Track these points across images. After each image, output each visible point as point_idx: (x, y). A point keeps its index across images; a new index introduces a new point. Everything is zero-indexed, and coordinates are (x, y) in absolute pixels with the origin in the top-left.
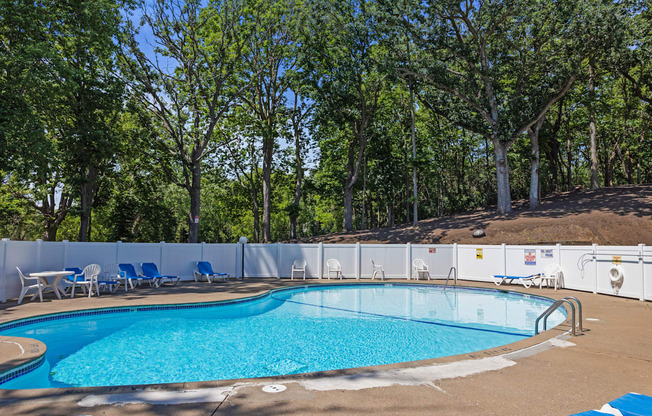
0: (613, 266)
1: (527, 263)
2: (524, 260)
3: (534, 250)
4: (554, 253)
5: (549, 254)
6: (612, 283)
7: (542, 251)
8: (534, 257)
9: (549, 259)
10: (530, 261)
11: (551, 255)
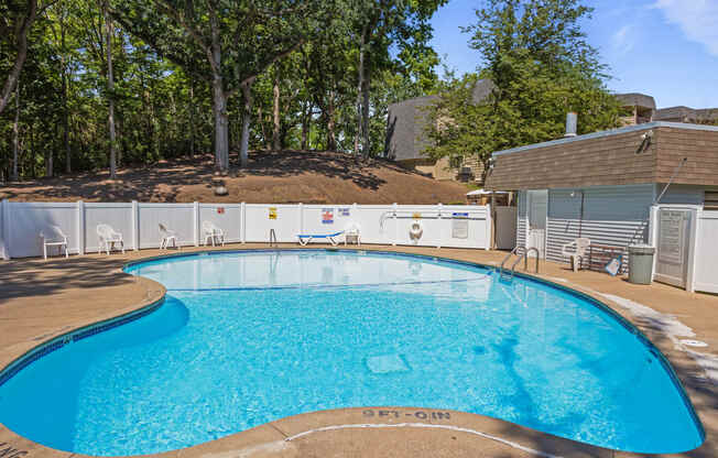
0: (414, 222)
1: (324, 222)
2: (321, 219)
3: (332, 209)
4: (350, 212)
5: (346, 213)
6: (411, 234)
7: (340, 210)
8: (332, 216)
9: (346, 217)
10: (328, 220)
11: (348, 214)
